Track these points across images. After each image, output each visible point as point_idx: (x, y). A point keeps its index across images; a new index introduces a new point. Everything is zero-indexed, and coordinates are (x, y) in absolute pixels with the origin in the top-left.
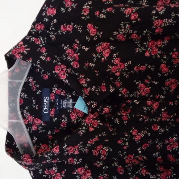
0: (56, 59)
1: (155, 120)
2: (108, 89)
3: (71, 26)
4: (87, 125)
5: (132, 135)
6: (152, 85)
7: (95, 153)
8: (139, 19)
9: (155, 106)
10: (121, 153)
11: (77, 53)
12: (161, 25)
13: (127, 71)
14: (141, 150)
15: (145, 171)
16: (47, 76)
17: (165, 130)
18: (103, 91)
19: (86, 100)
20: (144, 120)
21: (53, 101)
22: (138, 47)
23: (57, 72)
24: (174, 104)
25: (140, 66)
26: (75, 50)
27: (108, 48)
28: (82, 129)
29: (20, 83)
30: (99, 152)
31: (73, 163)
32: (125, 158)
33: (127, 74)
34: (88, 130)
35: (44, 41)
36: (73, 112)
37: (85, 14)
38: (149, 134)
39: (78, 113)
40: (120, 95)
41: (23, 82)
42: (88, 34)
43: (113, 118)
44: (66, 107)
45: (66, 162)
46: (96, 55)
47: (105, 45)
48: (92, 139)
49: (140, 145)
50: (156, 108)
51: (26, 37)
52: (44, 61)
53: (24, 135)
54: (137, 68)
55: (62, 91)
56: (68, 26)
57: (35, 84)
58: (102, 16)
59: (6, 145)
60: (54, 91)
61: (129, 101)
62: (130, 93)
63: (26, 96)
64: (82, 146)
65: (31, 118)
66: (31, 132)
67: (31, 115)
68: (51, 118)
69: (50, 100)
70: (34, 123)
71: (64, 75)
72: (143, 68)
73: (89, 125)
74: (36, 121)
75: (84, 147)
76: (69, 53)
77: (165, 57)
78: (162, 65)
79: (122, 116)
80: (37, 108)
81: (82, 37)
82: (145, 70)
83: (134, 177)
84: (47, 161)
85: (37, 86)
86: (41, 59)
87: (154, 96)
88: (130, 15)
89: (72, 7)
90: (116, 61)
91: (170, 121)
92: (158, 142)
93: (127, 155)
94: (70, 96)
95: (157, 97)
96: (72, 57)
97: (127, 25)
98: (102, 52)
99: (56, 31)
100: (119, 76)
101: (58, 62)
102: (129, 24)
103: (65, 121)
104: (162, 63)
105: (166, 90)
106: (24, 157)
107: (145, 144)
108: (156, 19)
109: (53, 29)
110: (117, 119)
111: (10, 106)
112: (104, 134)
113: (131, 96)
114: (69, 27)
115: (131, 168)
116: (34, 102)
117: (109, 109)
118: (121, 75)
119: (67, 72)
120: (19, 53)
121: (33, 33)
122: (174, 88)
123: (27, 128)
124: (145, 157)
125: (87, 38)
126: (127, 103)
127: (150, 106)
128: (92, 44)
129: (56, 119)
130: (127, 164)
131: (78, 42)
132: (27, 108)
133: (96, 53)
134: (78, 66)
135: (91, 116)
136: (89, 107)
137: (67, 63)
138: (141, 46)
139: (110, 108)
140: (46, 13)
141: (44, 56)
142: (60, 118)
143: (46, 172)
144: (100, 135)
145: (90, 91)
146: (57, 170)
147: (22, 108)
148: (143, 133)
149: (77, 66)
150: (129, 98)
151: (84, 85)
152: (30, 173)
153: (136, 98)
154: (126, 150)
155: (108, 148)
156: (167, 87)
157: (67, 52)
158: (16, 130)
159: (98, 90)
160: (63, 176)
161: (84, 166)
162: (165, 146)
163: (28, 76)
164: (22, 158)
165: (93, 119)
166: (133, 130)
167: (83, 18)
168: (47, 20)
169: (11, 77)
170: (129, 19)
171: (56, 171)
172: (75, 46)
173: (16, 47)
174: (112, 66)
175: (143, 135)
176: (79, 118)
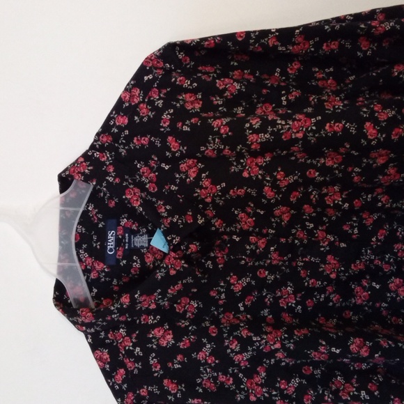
0: (127, 180)
1: (262, 263)
2: (196, 219)
3: (146, 139)
4: (167, 266)
5: (229, 284)
6: (256, 214)
7: (179, 309)
8: (230, 134)
9: (262, 243)
10: (215, 310)
11: (154, 173)
12: (257, 140)
13: (220, 196)
14: (244, 305)
15: (246, 332)
16: (113, 202)
17: (276, 277)
18: (189, 222)
19: (166, 234)
20: (246, 263)
21: (120, 237)
22: (233, 165)
23: (129, 197)
24: (287, 241)
25: (237, 190)
26: (151, 169)
27: (196, 166)
28: (160, 272)
29: (76, 212)
30: (185, 307)
31: (148, 322)
32: (221, 316)
33: (221, 199)
34: (168, 273)
35: (111, 156)
36: (148, 252)
37: (164, 125)
38: (253, 283)
39: (155, 254)
40: (213, 228)
41: (81, 210)
42: (169, 150)
43: (203, 261)
44: (138, 245)
45: (138, 321)
46: (179, 175)
47: (191, 162)
48: (173, 287)
49: (242, 299)
50: (263, 246)
51: (87, 151)
52: (112, 183)
53: (80, 285)
54: (234, 192)
55: (133, 223)
56: (143, 138)
57: (97, 213)
58: (186, 128)
59: (54, 298)
60: (122, 223)
61: (226, 237)
62: (226, 227)
63: (83, 229)
64: (160, 297)
65: (90, 261)
66: (89, 280)
67: (90, 256)
68: (118, 261)
69: (116, 235)
70: (93, 268)
71: (137, 200)
72: (241, 192)
73: (170, 266)
74: (96, 265)
75: (163, 299)
76: (143, 173)
77: (268, 179)
78: (266, 188)
79: (216, 257)
80: (98, 247)
81: (161, 152)
82: (245, 194)
83: (231, 339)
84: (113, 316)
85: (99, 216)
86: (108, 181)
87: (260, 230)
88: (219, 128)
89: (148, 115)
90: (206, 183)
91: (282, 265)
92: (267, 295)
93: (223, 312)
94: (145, 230)
95: (265, 231)
96: (147, 178)
97: (217, 140)
98: (187, 171)
99: (127, 144)
100: (210, 203)
101: (130, 184)
102: (218, 138)
103: (137, 265)
104: (266, 185)
105: (276, 222)
106: (82, 312)
107: (249, 297)
108: (250, 134)
109: (124, 141)
110: (209, 262)
111: (61, 244)
112: (190, 280)
113: (228, 230)
114: (144, 140)
115: (228, 328)
116: (95, 238)
117: (197, 246)
118: (213, 201)
119: (141, 198)
120: (79, 173)
121: (97, 146)
122: (287, 219)
123: (84, 275)
124: (249, 316)
125: (168, 154)
126: (222, 239)
127: (254, 244)
128: (175, 162)
129: (125, 262)
130: (223, 324)
131: (156, 159)
132: (84, 246)
133: (180, 172)
134: (156, 190)
135: (173, 254)
136: (169, 242)
137: (141, 186)
138: (238, 164)
139: (198, 244)
140: (114, 122)
141: (112, 176)
142: (130, 261)
143: (109, 335)
144: (184, 281)
145: (172, 221)
146: (126, 332)
147: (78, 246)
148: (245, 281)
149: (154, 190)
150: (225, 233)
151: (163, 214)
152: (87, 338)
153: (235, 233)
154: (221, 306)
155: (197, 303)
156: (278, 217)
157: (141, 171)
158: (68, 278)
159: (182, 220)
160: (134, 340)
161: (163, 326)
162: (276, 299)
163: (88, 202)
164: (79, 312)
165: (175, 258)
166: (231, 277)
167: (163, 130)
168: (116, 131)
169: (64, 204)
170: (218, 133)
171: (124, 334)
172: (152, 163)
173: (74, 164)
174: (201, 190)
175: (245, 284)
176: (157, 260)
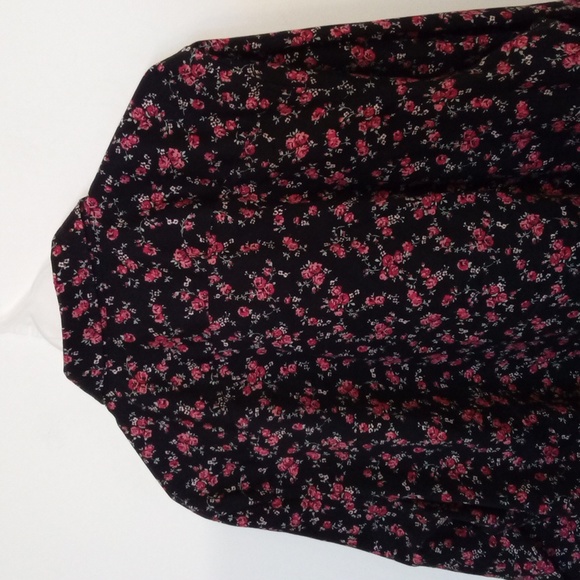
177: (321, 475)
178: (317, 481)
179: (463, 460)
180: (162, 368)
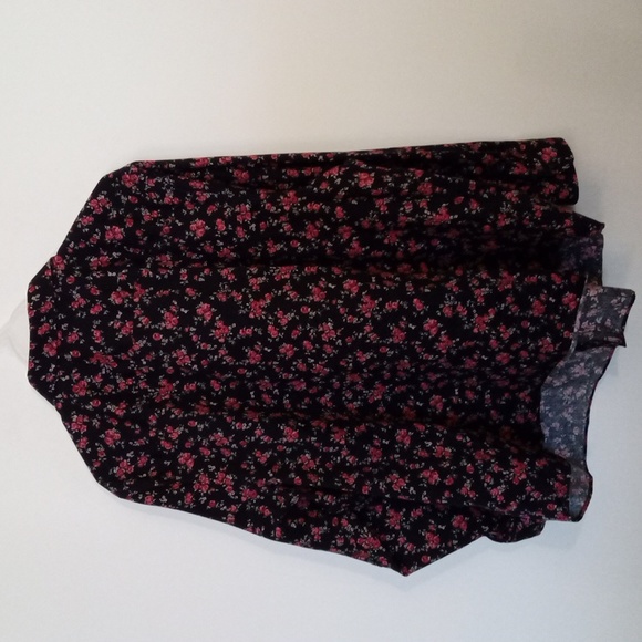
177: (210, 466)
178: (206, 471)
179: (313, 458)
180: (98, 380)
